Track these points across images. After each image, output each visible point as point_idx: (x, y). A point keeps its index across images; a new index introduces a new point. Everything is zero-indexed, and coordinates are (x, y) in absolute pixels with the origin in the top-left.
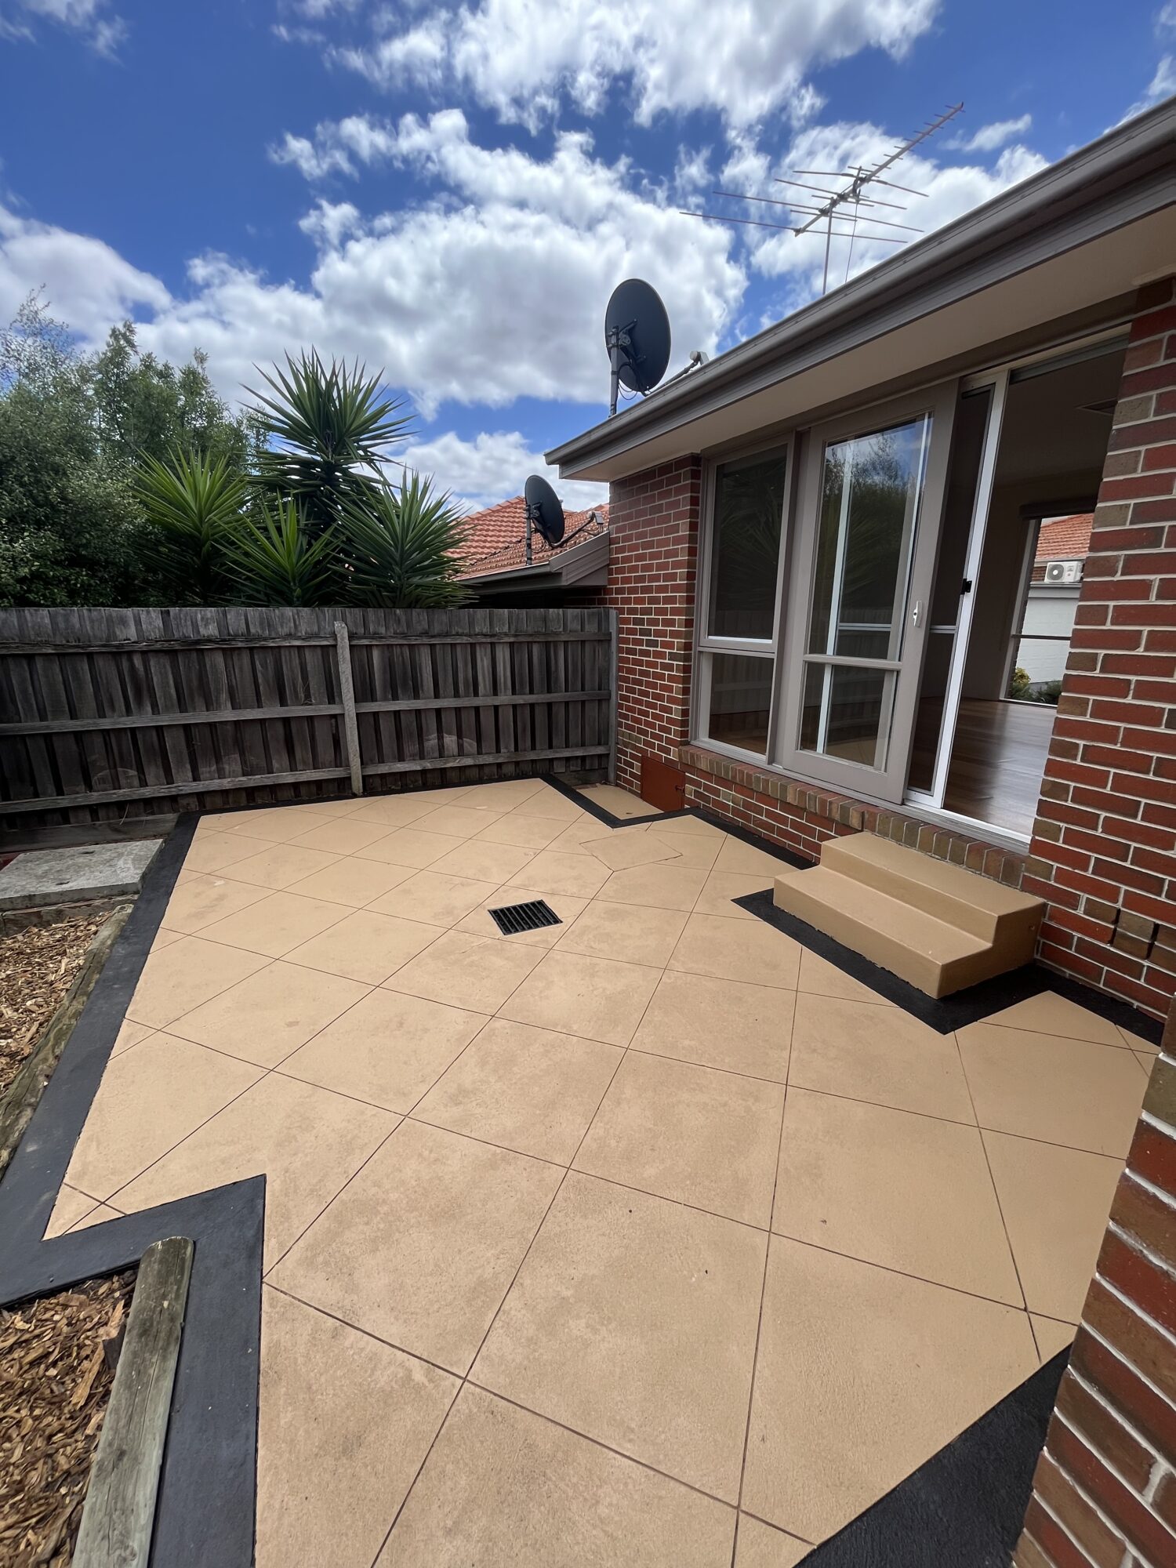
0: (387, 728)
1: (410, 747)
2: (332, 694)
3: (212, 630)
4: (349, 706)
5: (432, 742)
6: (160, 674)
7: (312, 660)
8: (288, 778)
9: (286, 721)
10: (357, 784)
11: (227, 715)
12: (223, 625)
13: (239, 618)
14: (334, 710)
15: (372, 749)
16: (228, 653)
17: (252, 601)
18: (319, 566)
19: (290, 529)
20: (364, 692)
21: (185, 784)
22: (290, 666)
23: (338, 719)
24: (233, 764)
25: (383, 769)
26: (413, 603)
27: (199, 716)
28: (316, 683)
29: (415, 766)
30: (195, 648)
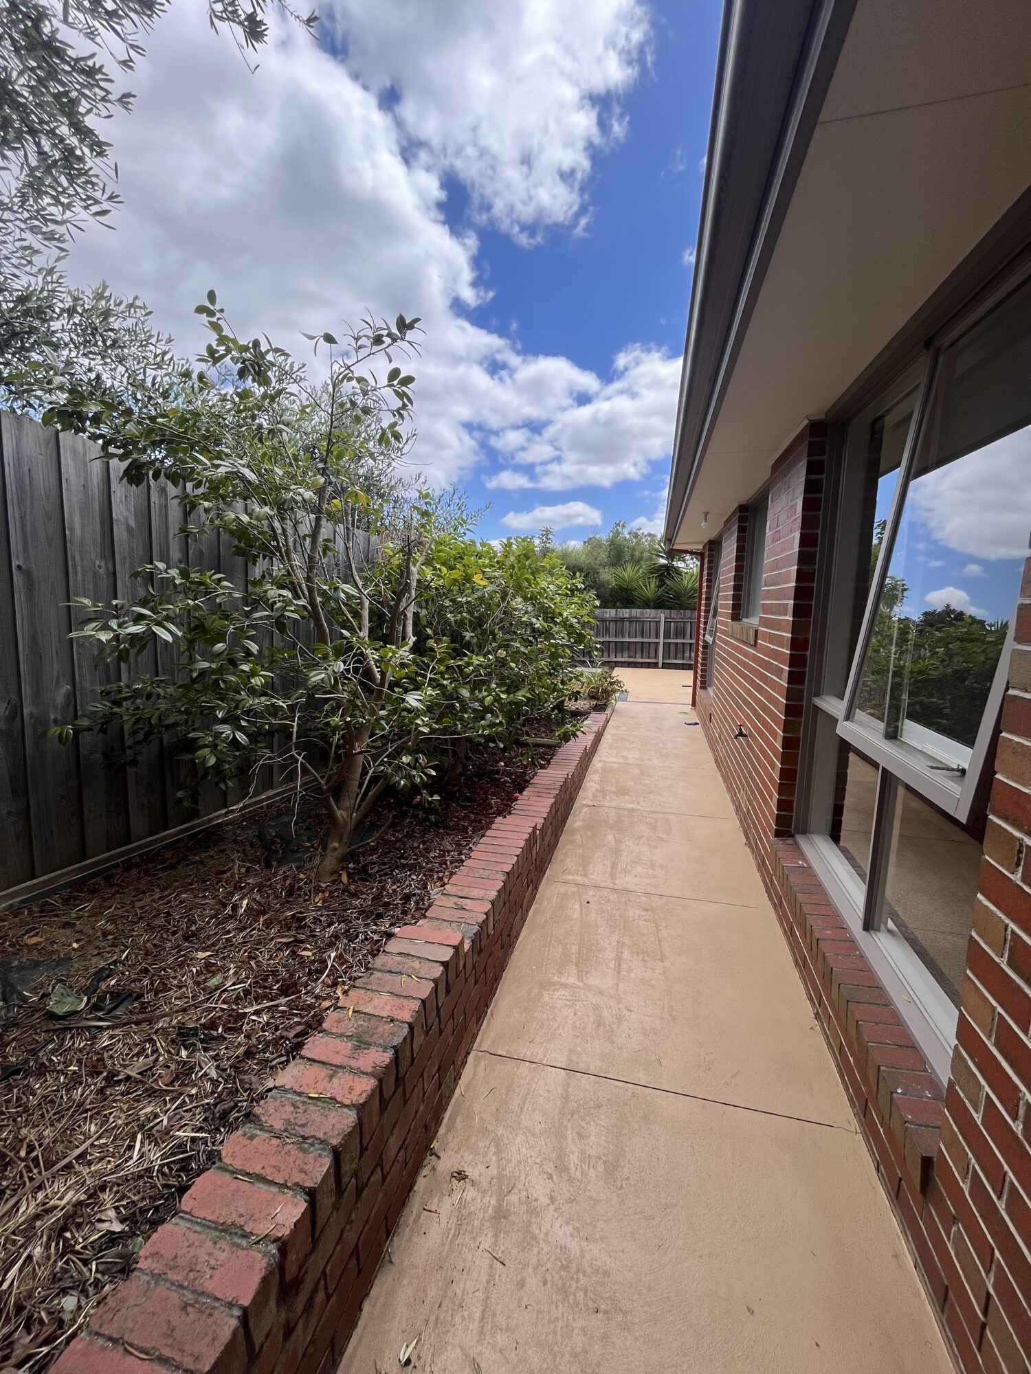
0: (672, 648)
1: (680, 655)
2: (657, 636)
3: (627, 615)
4: (661, 640)
5: (687, 654)
6: (612, 626)
7: (653, 625)
8: (641, 660)
9: (642, 643)
10: (660, 665)
11: (627, 639)
12: (630, 614)
13: (635, 612)
14: (657, 641)
15: (667, 654)
16: (630, 622)
17: (639, 607)
18: (659, 598)
19: (653, 586)
20: (667, 636)
21: (613, 658)
22: (646, 626)
23: (657, 643)
24: (626, 654)
25: (669, 661)
26: (687, 608)
27: (619, 639)
28: (653, 632)
29: (680, 662)
30: (622, 620)
